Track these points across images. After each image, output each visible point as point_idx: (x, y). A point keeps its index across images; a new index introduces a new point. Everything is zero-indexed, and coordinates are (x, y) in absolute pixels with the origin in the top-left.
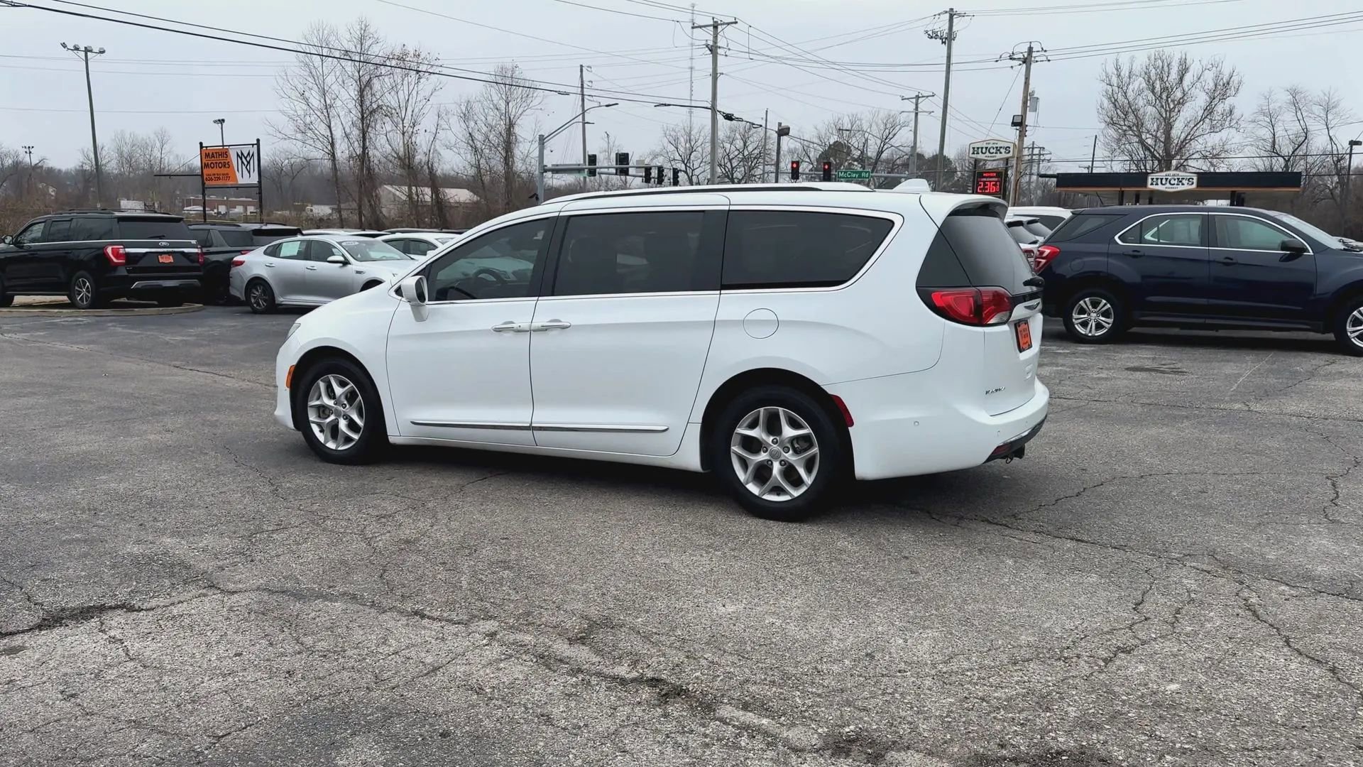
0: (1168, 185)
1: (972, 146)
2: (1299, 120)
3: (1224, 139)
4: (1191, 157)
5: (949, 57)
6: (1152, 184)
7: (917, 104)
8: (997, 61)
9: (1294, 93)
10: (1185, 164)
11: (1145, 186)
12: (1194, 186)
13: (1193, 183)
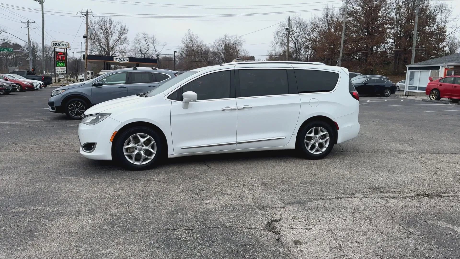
0: (120, 61)
1: (53, 43)
2: (146, 43)
3: (125, 47)
4: (116, 52)
5: (43, 9)
6: (115, 60)
7: (28, 25)
8: (77, 14)
9: (145, 35)
10: (114, 54)
11: (113, 60)
12: (128, 61)
13: (127, 61)
